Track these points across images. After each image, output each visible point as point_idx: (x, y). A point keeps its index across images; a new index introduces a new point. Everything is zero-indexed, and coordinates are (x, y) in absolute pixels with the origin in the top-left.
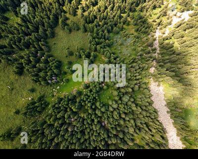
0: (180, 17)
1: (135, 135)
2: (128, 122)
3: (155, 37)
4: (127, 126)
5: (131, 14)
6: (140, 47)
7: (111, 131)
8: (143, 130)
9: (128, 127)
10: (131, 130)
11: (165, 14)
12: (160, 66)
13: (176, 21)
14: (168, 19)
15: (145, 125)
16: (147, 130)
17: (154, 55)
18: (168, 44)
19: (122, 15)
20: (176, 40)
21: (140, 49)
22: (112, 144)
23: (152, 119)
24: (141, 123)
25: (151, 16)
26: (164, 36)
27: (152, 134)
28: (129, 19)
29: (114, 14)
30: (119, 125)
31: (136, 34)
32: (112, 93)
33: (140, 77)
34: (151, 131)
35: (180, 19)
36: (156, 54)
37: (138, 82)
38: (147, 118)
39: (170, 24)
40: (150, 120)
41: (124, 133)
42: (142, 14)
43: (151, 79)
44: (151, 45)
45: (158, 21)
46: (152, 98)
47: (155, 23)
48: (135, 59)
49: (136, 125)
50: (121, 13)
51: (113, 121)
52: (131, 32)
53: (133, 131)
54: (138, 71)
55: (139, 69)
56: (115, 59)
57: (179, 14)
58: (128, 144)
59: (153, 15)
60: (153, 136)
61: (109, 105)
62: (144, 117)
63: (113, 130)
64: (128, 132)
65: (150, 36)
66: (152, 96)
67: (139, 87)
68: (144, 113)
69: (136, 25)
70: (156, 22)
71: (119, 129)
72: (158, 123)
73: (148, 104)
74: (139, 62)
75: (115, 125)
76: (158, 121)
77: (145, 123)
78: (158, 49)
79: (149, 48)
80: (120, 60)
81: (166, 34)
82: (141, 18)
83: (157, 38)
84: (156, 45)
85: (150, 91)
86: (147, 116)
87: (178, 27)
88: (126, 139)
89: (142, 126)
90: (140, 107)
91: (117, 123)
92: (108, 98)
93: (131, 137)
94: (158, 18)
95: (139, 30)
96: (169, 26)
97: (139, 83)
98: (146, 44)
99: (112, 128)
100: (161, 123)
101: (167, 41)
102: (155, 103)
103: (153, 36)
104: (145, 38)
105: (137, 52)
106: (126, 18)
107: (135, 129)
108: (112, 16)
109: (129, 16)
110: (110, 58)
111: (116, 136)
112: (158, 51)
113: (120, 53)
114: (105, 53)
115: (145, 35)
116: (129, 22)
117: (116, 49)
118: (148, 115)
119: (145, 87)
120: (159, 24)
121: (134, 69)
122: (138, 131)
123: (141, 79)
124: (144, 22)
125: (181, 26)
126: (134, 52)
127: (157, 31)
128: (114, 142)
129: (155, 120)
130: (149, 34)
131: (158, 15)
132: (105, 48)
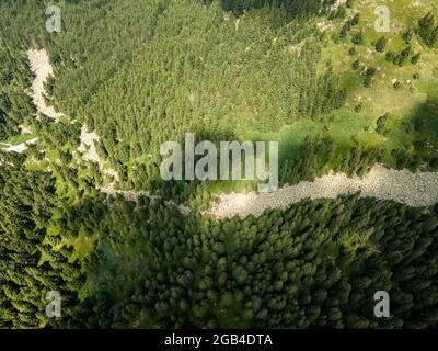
0: (88, 147)
1: (319, 260)
2: (293, 275)
3: (115, 196)
4: (302, 279)
5: (46, 241)
6: (129, 230)
7: (313, 318)
8: (308, 244)
9: (304, 276)
10: (310, 269)
11: (73, 172)
12: (178, 193)
13: (93, 155)
14: (85, 167)
15: (298, 238)
16: (306, 235)
17: (153, 202)
18: (136, 173)
19: (40, 263)
20: (132, 160)
21: (133, 230)
22: (343, 318)
23: (284, 222)
24: (293, 246)
25: (67, 199)
26: (117, 178)
27: (313, 226)
28: (57, 247)
29: (31, 284)
30: (300, 296)
31: (97, 235)
32: (225, 307)
33: (195, 236)
34: (307, 228)
35: (93, 148)
36: (152, 198)
37: (205, 242)
38: (283, 233)
39: (96, 165)
40: (286, 226)
41: (316, 287)
42: (56, 216)
43: (203, 213)
44: (130, 205)
45: (82, 186)
46: (243, 216)
47: (86, 193)
48: (154, 243)
49: (298, 258)
50: (35, 266)
51: (292, 312)
52: (91, 245)
53: (310, 264)
54: (183, 239)
55: (177, 236)
56: (145, 291)
57: (81, 148)
58: (340, 280)
59: (67, 195)
60: (317, 225)
61: (254, 317)
62: (281, 239)
63: (312, 314)
64: (314, 277)
65: (111, 206)
66: (237, 216)
67: (219, 241)
68: (273, 236)
69: (76, 234)
70: (83, 191)
71: (309, 298)
72: (293, 211)
73: (254, 227)
74: (163, 234)
75: (301, 306)
76: (288, 211)
77: (294, 236)
78: (142, 192)
79: (136, 209)
80: (149, 279)
81: (116, 174)
82: (64, 221)
83: (119, 192)
84: (132, 195)
85: (227, 220)
86: (280, 232)
87: (106, 152)
88: (329, 283)
89: (300, 245)
90: (261, 243)
91: (296, 303)
92: (237, 319)
93: (324, 271)
94: (77, 185)
95: (90, 227)
96: (101, 167)
97: (209, 239)
98: (126, 216)
99: (308, 315)
100: (292, 206)
101: (131, 175)
102: (253, 213)
103: (112, 200)
104: (112, 215)
105: (141, 236)
106: (53, 254)
107: (307, 261)
108: (34, 290)
109: (50, 247)
110: (139, 305)
111: (326, 309)
112: (147, 194)
113: (133, 276)
114: (125, 316)
115: (106, 217)
116: (64, 247)
117: (121, 287)
118: (277, 229)
119: (217, 228)
120: (90, 185)
121: (177, 247)
122: (311, 255)
123: (200, 234)
124: (75, 213)
125: (106, 145)
126: (138, 243)
127: (103, 189)
128: (339, 315)
129: (287, 217)
130: (106, 208)
131: (70, 185)
132: (113, 315)
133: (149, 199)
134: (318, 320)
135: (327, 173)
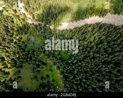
0: (21, 8)
1: (88, 41)
2: (81, 45)
3: (31, 24)
5: (14, 36)
6: (36, 33)
7: (85, 55)
8: (86, 36)
9: (84, 45)
10: (86, 43)
11: (18, 16)
12: (50, 23)
13: (23, 11)
14: (21, 15)
15: (83, 35)
16: (85, 34)
17: (42, 25)
18: (37, 17)
19: (14, 42)
20: (35, 12)
21: (38, 33)
22: (93, 55)
23: (80, 31)
24: (82, 37)
25: (18, 24)
26: (31, 18)
28: (18, 38)
29: (12, 47)
30: (83, 49)
31: (28, 34)
32: (63, 52)
33: (55, 35)
34: (86, 32)
35: (23, 8)
36: (42, 24)
37: (58, 36)
38: (79, 33)
39: (24, 14)
40: (80, 32)
41: (87, 47)
42: (16, 29)
43: (57, 28)
44: (36, 26)
45: (22, 21)
46: (68, 29)
47: (23, 23)
48: (44, 37)
49: (82, 40)
50: (13, 42)
51: (80, 53)
52: (27, 37)
53: (86, 42)
54: (51, 36)
55: (50, 35)
56: (42, 49)
57: (19, 9)
58: (93, 46)
59: (18, 23)
60: (89, 31)
61: (70, 54)
62: (78, 35)
63: (85, 54)
64: (87, 45)
65: (31, 26)
66: (66, 29)
67: (61, 36)
68: (76, 35)
69: (22, 34)
70: (22, 22)
71: (85, 50)
73: (71, 32)
74: (46, 34)
75: (83, 52)
76: (81, 27)
77: (82, 35)
78: (39, 22)
79: (38, 27)
80: (43, 46)
81: (31, 17)
82: (18, 31)
83: (33, 22)
84: (36, 23)
85: (64, 30)
86: (78, 33)
87: (27, 10)
88: (90, 46)
89: (84, 37)
90: (73, 36)
91: (81, 51)
92: (66, 55)
93: (89, 43)
94: (20, 20)
95: (26, 32)
96: (26, 15)
97: (59, 36)
98: (36, 29)
99: (84, 54)
101: (35, 17)
102: (71, 28)
103: (31, 25)
104: (31, 29)
105: (40, 35)
106: (17, 39)
107: (85, 41)
108: (14, 48)
109: (16, 38)
110: (41, 52)
111: (89, 52)
112: (41, 23)
113: (39, 45)
114: (38, 54)
115: (30, 29)
116: (19, 38)
117: (36, 48)
119: (61, 33)
120: (24, 20)
121: (50, 38)
122: (86, 39)
123: (56, 34)
124: (21, 29)
125: (27, 8)
126: (40, 37)
127: (28, 22)
128: (92, 54)
129: (80, 29)
130: (29, 27)
131: (18, 20)
132: (35, 54)
133: (41, 24)
134: (86, 55)
135: (93, 16)
